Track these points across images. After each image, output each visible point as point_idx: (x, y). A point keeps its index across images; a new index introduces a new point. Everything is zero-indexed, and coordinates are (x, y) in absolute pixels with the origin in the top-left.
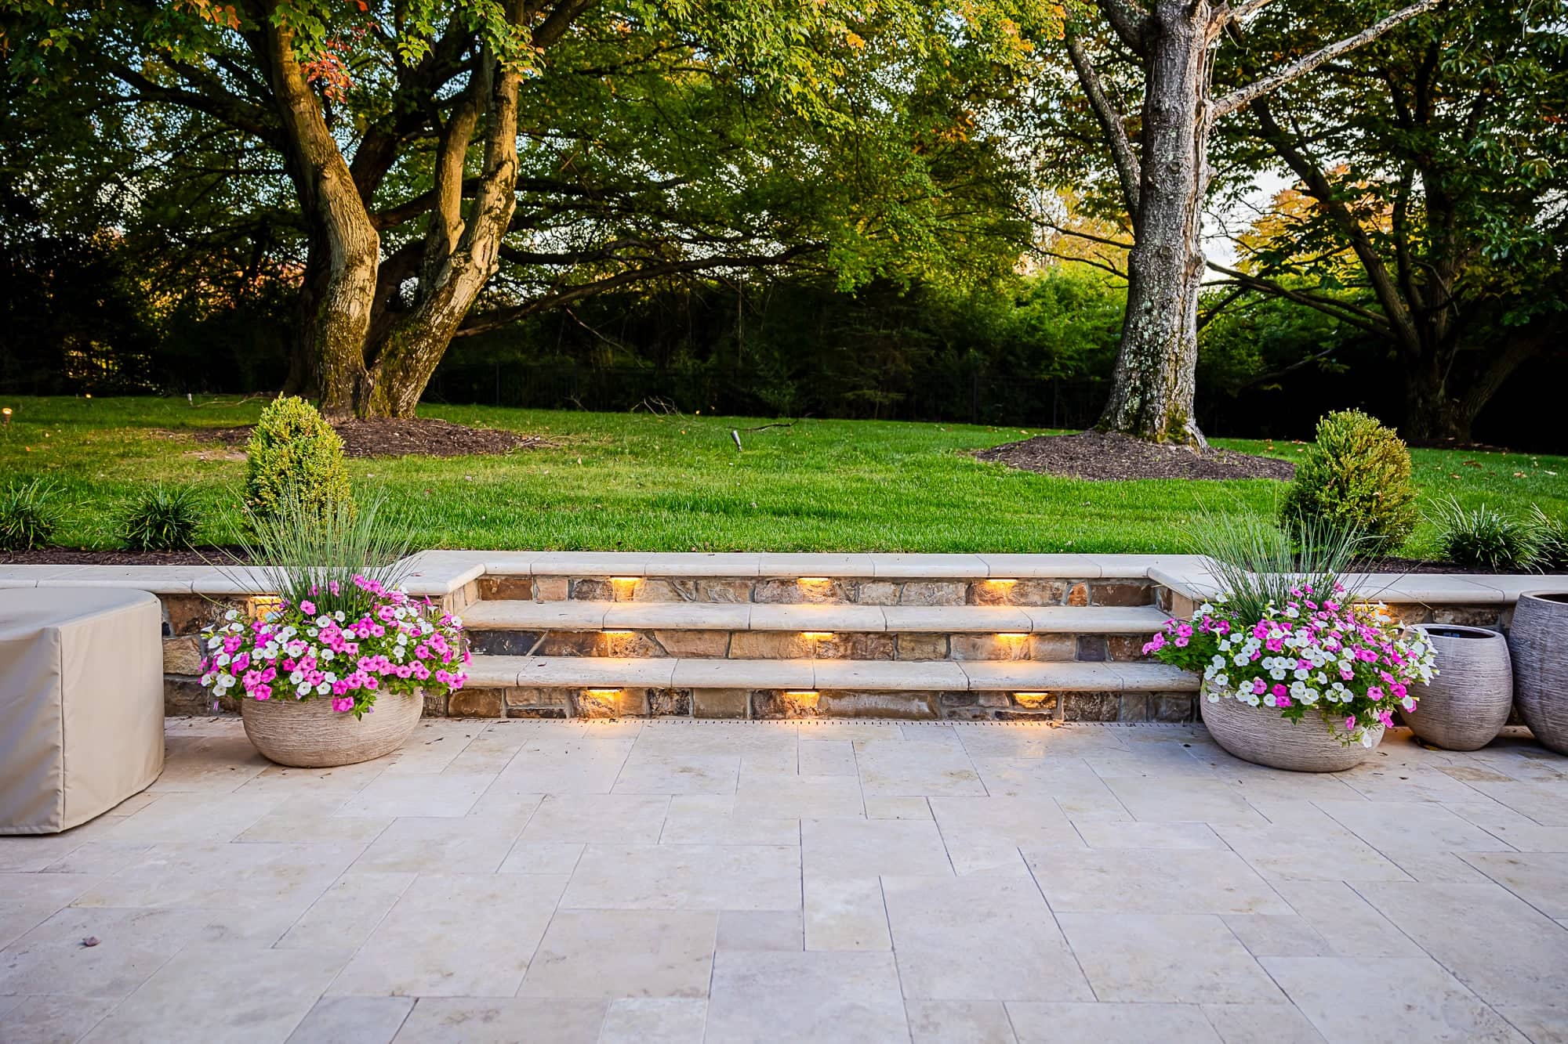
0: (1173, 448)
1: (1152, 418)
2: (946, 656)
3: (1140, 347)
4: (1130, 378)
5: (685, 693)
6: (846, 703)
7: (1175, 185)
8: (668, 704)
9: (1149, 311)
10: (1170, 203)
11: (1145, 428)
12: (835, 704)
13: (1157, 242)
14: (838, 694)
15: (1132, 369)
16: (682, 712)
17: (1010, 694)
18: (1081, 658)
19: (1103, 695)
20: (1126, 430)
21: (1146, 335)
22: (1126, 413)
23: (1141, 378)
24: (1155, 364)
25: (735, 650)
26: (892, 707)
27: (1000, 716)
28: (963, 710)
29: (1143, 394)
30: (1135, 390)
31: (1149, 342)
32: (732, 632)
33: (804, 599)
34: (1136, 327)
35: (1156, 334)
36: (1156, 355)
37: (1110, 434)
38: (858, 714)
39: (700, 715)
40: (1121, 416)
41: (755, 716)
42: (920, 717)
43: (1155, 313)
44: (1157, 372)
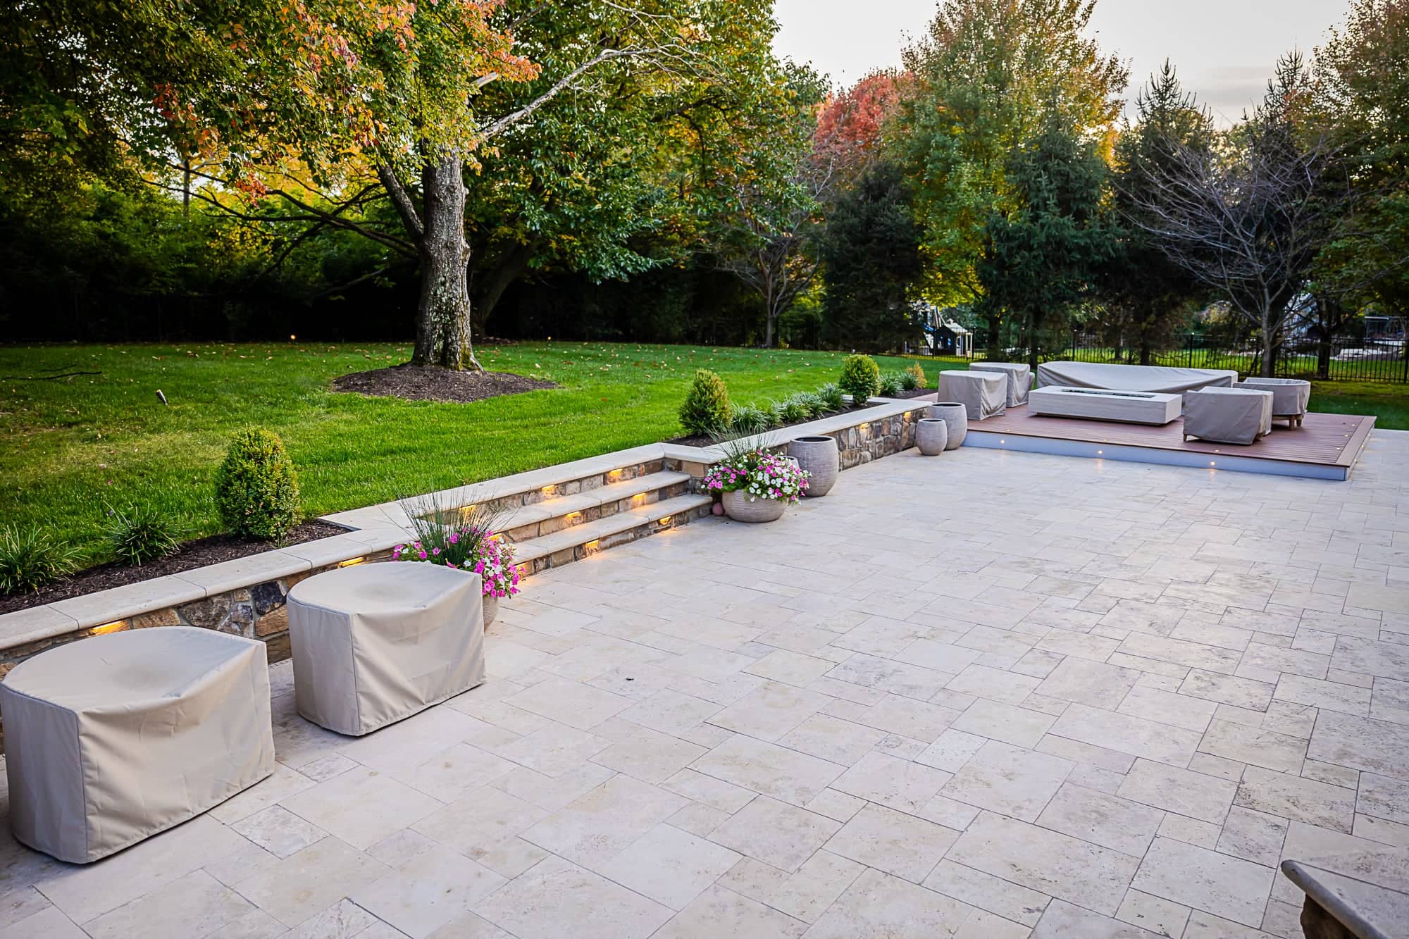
0: (469, 373)
1: (454, 354)
2: (618, 511)
3: (440, 308)
4: (435, 328)
5: (548, 556)
6: (608, 542)
7: (453, 200)
8: (541, 565)
9: (443, 284)
10: (450, 212)
11: (451, 361)
12: (603, 544)
13: (444, 237)
14: (604, 539)
15: (436, 323)
16: (547, 567)
17: (658, 521)
18: (660, 499)
19: (685, 512)
20: (436, 364)
21: (444, 300)
22: (435, 352)
23: (443, 328)
24: (452, 319)
25: (542, 532)
26: (622, 539)
27: (656, 532)
28: (645, 533)
29: (445, 339)
30: (439, 336)
31: (446, 304)
32: (540, 522)
33: (546, 498)
34: (435, 294)
35: (450, 299)
36: (452, 313)
37: (427, 366)
38: (611, 546)
39: (555, 566)
40: (431, 354)
41: (576, 559)
42: (633, 540)
43: (448, 285)
44: (453, 324)
